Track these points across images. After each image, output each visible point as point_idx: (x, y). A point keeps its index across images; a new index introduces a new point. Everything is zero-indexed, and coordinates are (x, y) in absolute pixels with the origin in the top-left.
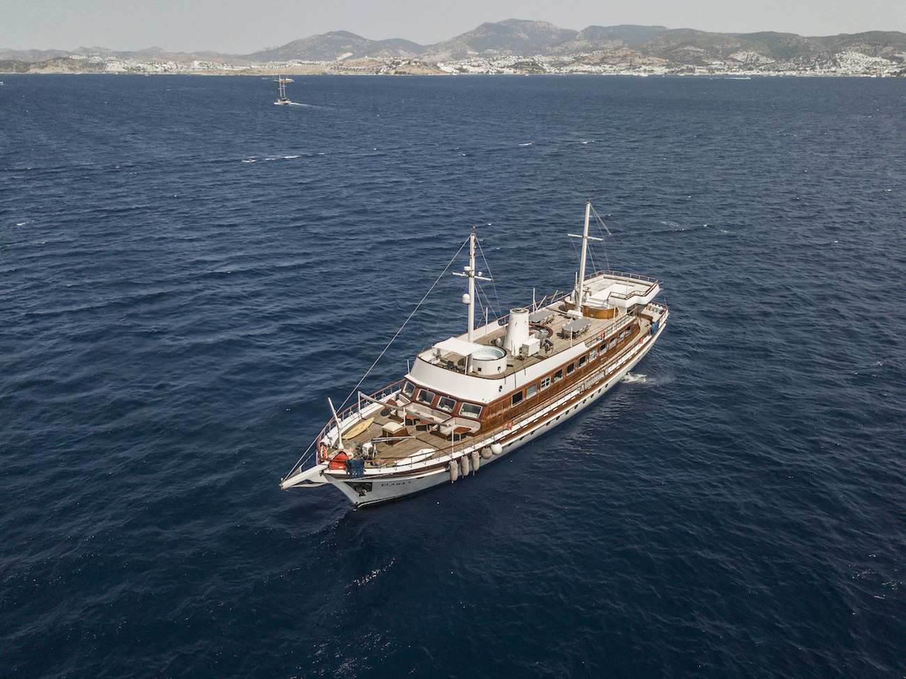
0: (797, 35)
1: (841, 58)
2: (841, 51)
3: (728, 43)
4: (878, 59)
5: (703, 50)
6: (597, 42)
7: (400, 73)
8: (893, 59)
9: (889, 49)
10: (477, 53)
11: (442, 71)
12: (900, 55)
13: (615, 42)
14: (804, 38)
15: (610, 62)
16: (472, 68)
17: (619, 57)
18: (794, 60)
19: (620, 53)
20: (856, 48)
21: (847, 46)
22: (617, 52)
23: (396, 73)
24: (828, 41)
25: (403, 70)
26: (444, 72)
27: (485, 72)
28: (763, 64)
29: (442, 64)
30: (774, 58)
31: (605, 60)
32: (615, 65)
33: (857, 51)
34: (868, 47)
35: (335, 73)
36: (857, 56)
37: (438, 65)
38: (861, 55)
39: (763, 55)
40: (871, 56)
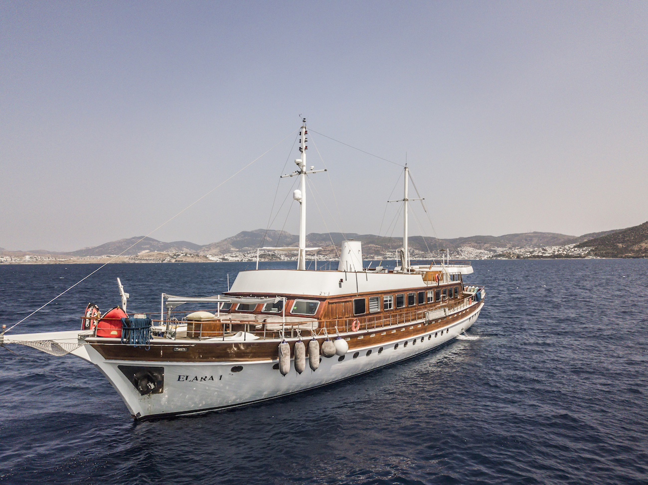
0: (435, 238)
1: (461, 250)
2: (461, 247)
3: (395, 242)
4: (482, 251)
5: (379, 246)
6: (315, 242)
7: (179, 261)
8: (490, 251)
9: (486, 245)
10: (238, 250)
11: (209, 260)
12: (494, 249)
13: (327, 243)
14: (439, 239)
15: (323, 253)
16: (231, 258)
17: (328, 250)
18: (435, 252)
19: (330, 249)
20: (469, 245)
21: (464, 244)
22: (327, 248)
23: (176, 261)
24: (453, 241)
25: (181, 260)
26: (211, 260)
27: (240, 260)
28: (417, 254)
29: (211, 256)
30: (423, 251)
31: (320, 253)
32: (326, 255)
33: (470, 246)
34: (476, 244)
35: (132, 262)
36: (471, 249)
37: (208, 256)
38: (472, 248)
39: (416, 249)
40: (478, 249)
